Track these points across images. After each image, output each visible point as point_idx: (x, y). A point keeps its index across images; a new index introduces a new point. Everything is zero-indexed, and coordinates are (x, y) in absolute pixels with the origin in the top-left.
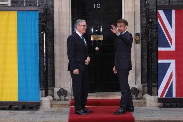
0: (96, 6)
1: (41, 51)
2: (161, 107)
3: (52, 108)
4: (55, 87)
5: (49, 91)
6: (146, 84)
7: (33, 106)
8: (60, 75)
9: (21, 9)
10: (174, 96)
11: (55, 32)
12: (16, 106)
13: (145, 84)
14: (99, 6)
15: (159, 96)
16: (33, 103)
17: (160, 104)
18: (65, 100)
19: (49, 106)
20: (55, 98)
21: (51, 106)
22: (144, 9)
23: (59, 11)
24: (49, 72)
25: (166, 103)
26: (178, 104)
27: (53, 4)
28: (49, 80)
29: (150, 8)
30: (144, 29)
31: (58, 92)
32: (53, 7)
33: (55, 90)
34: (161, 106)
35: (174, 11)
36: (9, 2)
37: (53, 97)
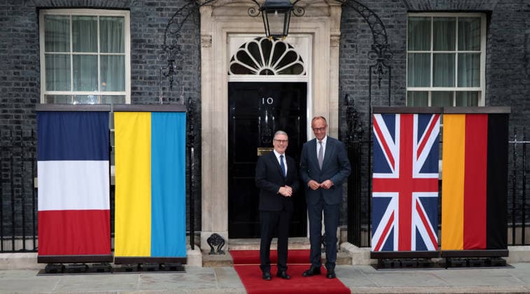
0: (266, 101)
3: (204, 268)
4: (202, 230)
5: (195, 237)
6: (346, 227)
8: (210, 212)
9: (157, 108)
10: (396, 249)
12: (150, 265)
13: (343, 227)
14: (270, 101)
15: (373, 249)
16: (175, 260)
17: (375, 261)
18: (220, 252)
19: (200, 265)
20: (202, 248)
21: (203, 264)
22: (345, 109)
23: (210, 109)
25: (383, 260)
26: (403, 261)
27: (201, 97)
29: (355, 107)
31: (209, 239)
32: (199, 101)
33: (202, 236)
34: (375, 265)
35: (398, 117)
36: (127, 93)
37: (199, 246)
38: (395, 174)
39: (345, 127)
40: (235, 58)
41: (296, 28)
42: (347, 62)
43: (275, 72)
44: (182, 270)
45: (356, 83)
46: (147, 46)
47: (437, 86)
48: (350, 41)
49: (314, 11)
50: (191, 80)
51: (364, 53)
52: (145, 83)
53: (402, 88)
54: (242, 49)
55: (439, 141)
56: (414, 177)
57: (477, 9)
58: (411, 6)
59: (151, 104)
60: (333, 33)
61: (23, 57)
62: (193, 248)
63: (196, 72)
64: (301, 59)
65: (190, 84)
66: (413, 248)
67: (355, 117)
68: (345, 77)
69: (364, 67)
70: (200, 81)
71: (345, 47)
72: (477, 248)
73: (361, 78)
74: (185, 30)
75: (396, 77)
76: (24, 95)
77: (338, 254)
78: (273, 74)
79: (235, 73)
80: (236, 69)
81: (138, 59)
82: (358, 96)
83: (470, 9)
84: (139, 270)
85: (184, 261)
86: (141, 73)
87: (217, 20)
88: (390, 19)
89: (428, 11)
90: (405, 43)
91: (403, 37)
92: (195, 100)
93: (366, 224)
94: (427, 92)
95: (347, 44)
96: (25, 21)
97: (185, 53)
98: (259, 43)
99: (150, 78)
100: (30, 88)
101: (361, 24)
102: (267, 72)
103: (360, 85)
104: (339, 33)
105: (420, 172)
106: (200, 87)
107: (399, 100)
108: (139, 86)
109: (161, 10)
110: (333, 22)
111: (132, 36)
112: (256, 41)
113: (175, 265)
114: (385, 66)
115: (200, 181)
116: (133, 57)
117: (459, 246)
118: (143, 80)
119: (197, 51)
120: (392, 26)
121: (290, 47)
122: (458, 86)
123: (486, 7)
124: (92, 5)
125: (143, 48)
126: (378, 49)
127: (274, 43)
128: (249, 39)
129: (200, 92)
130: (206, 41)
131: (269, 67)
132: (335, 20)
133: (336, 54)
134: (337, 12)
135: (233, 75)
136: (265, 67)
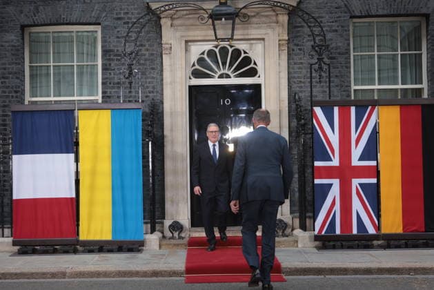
0: (224, 102)
1: (145, 166)
2: (319, 248)
3: (161, 250)
4: (166, 218)
5: (157, 225)
6: (298, 214)
7: (134, 246)
8: (172, 202)
9: (117, 106)
10: (338, 232)
11: (165, 140)
12: (110, 247)
13: (295, 215)
14: (228, 102)
15: (316, 232)
16: (133, 243)
17: (319, 244)
18: (180, 238)
19: (158, 248)
20: (165, 234)
21: (160, 247)
22: (294, 106)
23: (171, 109)
24: (157, 197)
25: (326, 243)
26: (344, 243)
27: (163, 99)
28: (156, 209)
29: (303, 104)
30: (293, 134)
31: (170, 226)
32: (163, 103)
33: (165, 223)
35: (336, 110)
36: (99, 97)
37: (162, 232)
38: (335, 162)
39: (294, 123)
40: (196, 64)
41: (248, 35)
42: (295, 64)
43: (232, 75)
44: (139, 251)
45: (304, 83)
46: (115, 55)
47: (382, 84)
48: (298, 45)
49: (264, 19)
50: (155, 84)
52: (113, 88)
53: (347, 86)
54: (202, 56)
56: (353, 164)
57: (415, 12)
58: (353, 11)
60: (281, 38)
61: (9, 68)
62: (152, 233)
63: (158, 76)
64: (255, 64)
65: (154, 88)
66: (355, 231)
67: (301, 111)
68: (294, 77)
70: (162, 85)
71: (293, 50)
72: (416, 231)
73: (308, 77)
74: (149, 40)
75: (342, 76)
76: (10, 101)
78: (230, 77)
79: (196, 77)
80: (197, 74)
81: (108, 67)
83: (409, 12)
84: (100, 251)
85: (142, 244)
86: (110, 79)
87: (177, 30)
88: (334, 24)
89: (369, 16)
90: (349, 45)
91: (346, 40)
92: (159, 101)
94: (373, 90)
95: (295, 48)
96: (12, 37)
97: (149, 60)
98: (217, 50)
99: (118, 83)
100: (14, 95)
101: (307, 30)
102: (224, 76)
103: (307, 85)
104: (287, 38)
105: (359, 160)
106: (162, 90)
107: (345, 98)
108: (109, 90)
109: (128, 23)
110: (281, 28)
111: (102, 47)
112: (214, 49)
114: (325, 64)
116: (103, 65)
117: (399, 229)
118: (112, 85)
119: (159, 58)
120: (336, 31)
121: (245, 52)
122: (402, 84)
123: (424, 11)
124: (68, 22)
125: (112, 57)
126: (317, 48)
127: (230, 50)
128: (208, 46)
129: (162, 94)
130: (166, 49)
131: (226, 71)
132: (283, 26)
133: (285, 57)
134: (284, 19)
135: (193, 79)
136: (222, 72)
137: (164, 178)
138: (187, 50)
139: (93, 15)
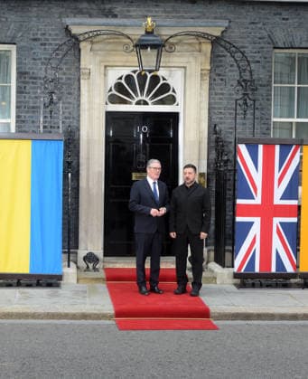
0: (141, 130)
2: (238, 286)
3: (79, 285)
4: (79, 248)
5: (71, 255)
6: (213, 248)
8: (87, 232)
9: (37, 137)
11: (81, 168)
12: (28, 282)
14: (145, 129)
15: (235, 269)
17: (238, 281)
18: (95, 269)
20: (79, 264)
21: (78, 281)
22: (214, 138)
23: (88, 136)
25: (245, 280)
26: (263, 281)
27: (79, 125)
29: (222, 136)
30: (212, 166)
31: (85, 257)
32: (79, 130)
33: (78, 254)
34: (238, 284)
35: (261, 147)
36: (12, 121)
37: (76, 263)
38: (258, 200)
39: (214, 155)
40: (113, 89)
41: (169, 62)
42: (216, 94)
43: (150, 102)
44: (58, 286)
45: (224, 114)
46: (31, 78)
47: (301, 117)
48: (219, 75)
49: (186, 47)
50: (71, 109)
51: (232, 86)
52: (27, 112)
53: (267, 119)
54: (120, 81)
55: (298, 171)
56: (275, 203)
58: (277, 43)
59: (33, 131)
60: (203, 68)
62: (69, 266)
63: (75, 102)
64: (174, 91)
65: (70, 113)
66: (273, 270)
67: (223, 146)
68: (214, 108)
69: (232, 99)
70: (79, 110)
71: (215, 80)
73: (229, 109)
74: (66, 64)
75: (262, 109)
77: (204, 274)
78: (148, 104)
79: (113, 103)
80: (113, 100)
81: (23, 90)
82: (227, 126)
84: (19, 285)
85: (60, 278)
86: (25, 102)
87: (97, 54)
88: (256, 55)
89: (292, 48)
90: (271, 77)
91: (269, 72)
92: (75, 127)
93: (229, 245)
94: (291, 123)
95: (217, 78)
97: (66, 84)
98: (135, 76)
99: (33, 107)
101: (229, 59)
102: (142, 102)
103: (228, 116)
104: (209, 68)
105: (281, 199)
106: (79, 116)
107: (264, 131)
108: (23, 115)
109: (45, 44)
110: (203, 58)
111: (17, 69)
112: (132, 74)
113: (52, 281)
114: (250, 99)
115: (77, 203)
116: (18, 87)
118: (26, 109)
119: (76, 83)
120: (258, 62)
121: (164, 79)
125: (27, 80)
126: (243, 84)
127: (149, 76)
128: (126, 72)
129: (79, 121)
130: (84, 74)
131: (144, 98)
132: (205, 55)
133: (206, 86)
134: (207, 48)
135: (110, 105)
136: (140, 98)
137: (78, 207)
138: (105, 75)
139: (8, 34)
